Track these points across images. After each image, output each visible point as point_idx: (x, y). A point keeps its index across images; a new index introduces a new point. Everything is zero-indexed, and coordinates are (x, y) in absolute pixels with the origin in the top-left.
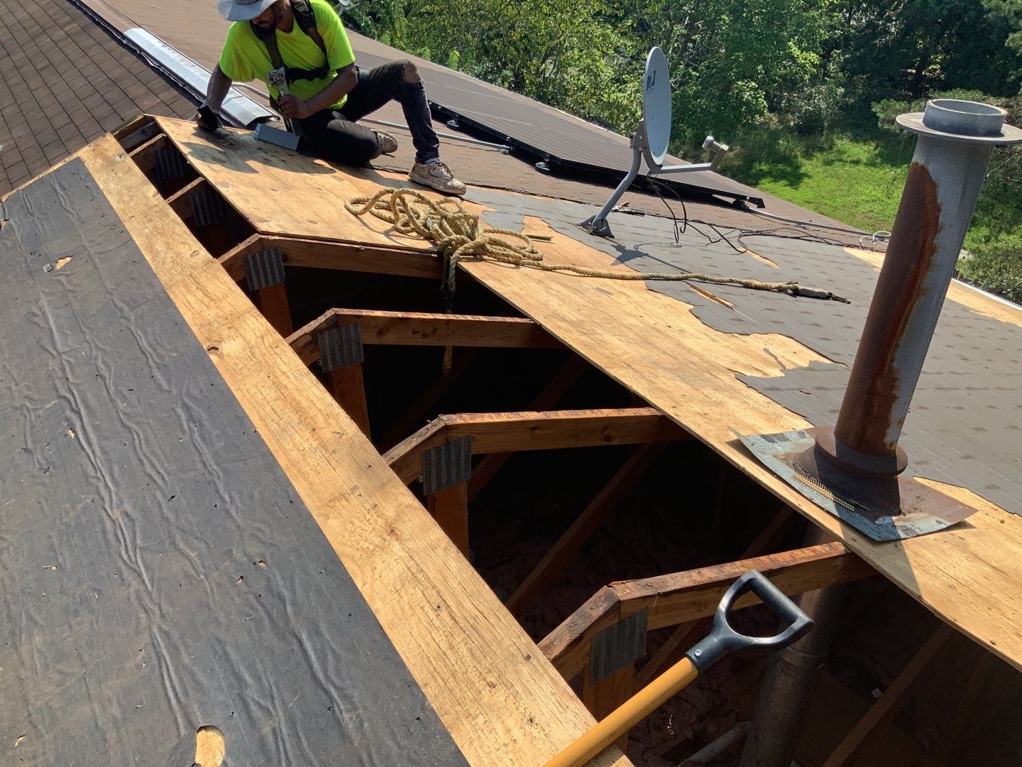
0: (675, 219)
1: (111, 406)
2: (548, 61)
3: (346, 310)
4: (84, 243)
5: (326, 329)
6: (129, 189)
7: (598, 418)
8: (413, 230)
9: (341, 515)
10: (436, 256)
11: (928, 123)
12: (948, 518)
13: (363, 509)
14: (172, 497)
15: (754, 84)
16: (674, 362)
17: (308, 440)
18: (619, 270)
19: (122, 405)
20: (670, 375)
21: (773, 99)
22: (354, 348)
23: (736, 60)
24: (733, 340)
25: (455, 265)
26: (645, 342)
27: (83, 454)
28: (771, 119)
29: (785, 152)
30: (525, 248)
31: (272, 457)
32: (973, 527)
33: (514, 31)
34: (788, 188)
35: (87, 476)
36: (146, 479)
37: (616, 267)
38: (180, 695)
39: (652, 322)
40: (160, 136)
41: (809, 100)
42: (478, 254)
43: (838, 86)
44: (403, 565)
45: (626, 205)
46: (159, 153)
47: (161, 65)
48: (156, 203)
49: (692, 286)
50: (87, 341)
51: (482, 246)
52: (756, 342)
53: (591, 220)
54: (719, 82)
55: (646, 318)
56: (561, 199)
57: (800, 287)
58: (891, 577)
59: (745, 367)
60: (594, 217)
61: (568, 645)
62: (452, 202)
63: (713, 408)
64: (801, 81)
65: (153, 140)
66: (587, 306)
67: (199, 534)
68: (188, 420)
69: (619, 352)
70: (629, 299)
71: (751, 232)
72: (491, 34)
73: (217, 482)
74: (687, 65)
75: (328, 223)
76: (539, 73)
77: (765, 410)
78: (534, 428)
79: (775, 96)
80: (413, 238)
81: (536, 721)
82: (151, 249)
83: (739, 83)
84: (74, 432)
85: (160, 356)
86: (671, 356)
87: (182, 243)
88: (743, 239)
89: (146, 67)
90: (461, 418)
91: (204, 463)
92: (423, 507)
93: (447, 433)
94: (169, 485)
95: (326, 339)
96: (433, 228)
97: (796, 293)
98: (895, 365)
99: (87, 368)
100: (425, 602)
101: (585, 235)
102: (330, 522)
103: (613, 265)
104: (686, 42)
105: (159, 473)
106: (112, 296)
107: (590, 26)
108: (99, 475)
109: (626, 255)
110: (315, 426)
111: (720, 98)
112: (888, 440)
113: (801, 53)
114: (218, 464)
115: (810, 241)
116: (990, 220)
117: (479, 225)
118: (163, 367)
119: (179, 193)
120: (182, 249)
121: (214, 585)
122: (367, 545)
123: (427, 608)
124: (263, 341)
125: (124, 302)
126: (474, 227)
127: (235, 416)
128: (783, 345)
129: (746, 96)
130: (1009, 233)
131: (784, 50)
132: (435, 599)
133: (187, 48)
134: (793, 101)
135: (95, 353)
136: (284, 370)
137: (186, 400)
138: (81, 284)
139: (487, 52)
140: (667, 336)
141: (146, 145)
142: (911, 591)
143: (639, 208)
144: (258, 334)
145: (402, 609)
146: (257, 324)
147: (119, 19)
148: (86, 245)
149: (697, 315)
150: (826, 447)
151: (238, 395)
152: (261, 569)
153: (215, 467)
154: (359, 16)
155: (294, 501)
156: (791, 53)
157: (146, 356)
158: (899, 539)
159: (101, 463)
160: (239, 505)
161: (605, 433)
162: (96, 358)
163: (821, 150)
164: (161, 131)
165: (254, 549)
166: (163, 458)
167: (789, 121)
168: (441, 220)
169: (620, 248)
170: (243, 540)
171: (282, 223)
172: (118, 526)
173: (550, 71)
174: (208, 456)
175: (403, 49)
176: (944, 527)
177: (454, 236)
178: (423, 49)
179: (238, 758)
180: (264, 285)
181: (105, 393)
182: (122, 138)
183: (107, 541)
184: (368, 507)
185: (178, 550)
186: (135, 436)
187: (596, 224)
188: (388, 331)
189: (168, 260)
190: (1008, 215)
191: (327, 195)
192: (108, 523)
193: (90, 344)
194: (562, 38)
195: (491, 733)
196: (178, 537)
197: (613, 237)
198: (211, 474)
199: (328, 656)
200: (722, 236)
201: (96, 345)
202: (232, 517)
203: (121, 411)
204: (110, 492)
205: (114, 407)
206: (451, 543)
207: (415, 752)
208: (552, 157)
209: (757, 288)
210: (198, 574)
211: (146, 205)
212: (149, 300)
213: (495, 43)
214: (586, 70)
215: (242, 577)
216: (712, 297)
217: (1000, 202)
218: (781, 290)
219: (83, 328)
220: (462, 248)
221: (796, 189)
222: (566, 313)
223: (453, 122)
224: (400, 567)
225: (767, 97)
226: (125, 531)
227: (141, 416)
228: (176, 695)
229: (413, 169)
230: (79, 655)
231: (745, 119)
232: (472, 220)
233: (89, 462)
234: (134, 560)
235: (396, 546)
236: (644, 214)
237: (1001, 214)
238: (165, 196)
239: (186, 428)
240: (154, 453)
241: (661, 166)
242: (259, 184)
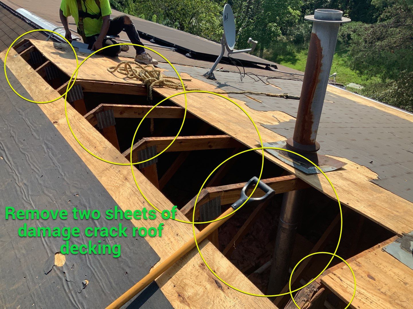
0: (240, 73)
1: (16, 146)
2: (193, 19)
3: (107, 104)
4: (3, 89)
5: (99, 112)
6: (20, 67)
7: (206, 138)
8: (134, 77)
9: (107, 175)
10: (144, 86)
11: (315, 18)
12: (336, 167)
13: (115, 172)
14: (42, 176)
15: (275, 24)
16: (237, 120)
17: (93, 151)
18: (218, 91)
19: (21, 146)
20: (235, 124)
21: (284, 30)
22: (111, 119)
23: (268, 15)
24: (261, 113)
25: (151, 89)
26: (226, 114)
27: (7, 165)
28: (283, 38)
29: (289, 51)
30: (180, 83)
31: (80, 158)
32: (346, 170)
33: (178, 7)
34: (291, 65)
35: (8, 172)
36: (32, 171)
37: (217, 90)
38: (48, 243)
39: (229, 108)
40: (32, 47)
41: (298, 30)
42: (161, 85)
43: (309, 24)
44: (131, 190)
45: (222, 68)
46: (31, 53)
47: (32, 22)
48: (31, 71)
49: (246, 96)
50: (6, 124)
51: (162, 82)
52: (270, 114)
53: (207, 73)
54: (262, 24)
55: (227, 106)
56: (196, 66)
57: (289, 95)
58: (312, 185)
59: (264, 121)
60: (208, 72)
61: (190, 209)
62: (150, 66)
63: (250, 134)
64: (295, 23)
65: (29, 48)
66: (204, 103)
67: (53, 188)
68: (47, 149)
69: (215, 117)
70: (221, 100)
71: (272, 77)
72: (169, 8)
73: (59, 169)
74: (249, 18)
75: (100, 75)
76: (190, 23)
77: (270, 135)
78: (181, 142)
79: (285, 29)
80: (135, 80)
81: (179, 235)
82: (30, 89)
83: (270, 24)
84: (3, 157)
85: (35, 127)
86: (236, 118)
87: (42, 85)
88: (268, 80)
89: (26, 23)
90: (152, 139)
91: (54, 163)
92: (137, 169)
93: (146, 144)
94: (40, 172)
95: (100, 115)
96: (142, 75)
97: (287, 97)
98: (311, 110)
99: (7, 134)
100: (139, 201)
101: (205, 79)
102: (103, 178)
103: (215, 89)
104: (248, 9)
105: (37, 168)
106: (15, 107)
107: (209, 4)
108: (13, 171)
109: (220, 86)
110: (96, 146)
111: (263, 30)
112: (311, 139)
113: (293, 11)
114: (59, 163)
115: (295, 80)
116: (367, 72)
117: (161, 74)
118: (37, 131)
119: (40, 67)
120: (42, 87)
121: (59, 204)
122: (117, 184)
123: (140, 203)
124: (75, 118)
125: (20, 108)
126: (159, 75)
127: (65, 145)
128: (280, 114)
129: (273, 29)
130: (375, 76)
131: (286, 10)
132: (143, 200)
133: (43, 15)
134: (292, 31)
135: (9, 128)
136: (83, 127)
137: (46, 141)
138: (3, 104)
139: (168, 16)
140: (235, 112)
141: (26, 50)
142: (319, 189)
143: (227, 70)
144: (73, 115)
145: (130, 204)
146: (72, 112)
147: (14, 5)
148: (4, 89)
149: (247, 105)
150: (290, 144)
151: (66, 138)
152: (77, 197)
153: (58, 164)
154: (114, 3)
155: (89, 172)
156: (289, 11)
157: (30, 128)
158: (317, 173)
159: (14, 167)
160: (68, 176)
161: (209, 144)
162: (10, 130)
163: (304, 49)
164: (32, 44)
165: (74, 191)
166: (38, 163)
167: (290, 39)
168: (145, 72)
169: (218, 83)
170: (70, 188)
171: (81, 75)
172: (21, 188)
173: (194, 22)
174: (55, 161)
175: (134, 16)
176: (334, 169)
177: (150, 78)
178: (141, 15)
179: (71, 261)
180: (75, 100)
181: (14, 142)
182: (17, 48)
183: (18, 195)
184: (117, 171)
185: (45, 194)
186: (27, 156)
187: (209, 74)
188: (124, 112)
189: (37, 92)
190: (375, 69)
191: (100, 66)
192: (18, 188)
193: (7, 125)
194: (198, 9)
195: (163, 240)
196: (45, 189)
197: (216, 80)
198: (57, 166)
199: (103, 223)
200: (260, 79)
201: (9, 125)
202: (65, 180)
203: (21, 148)
204: (18, 177)
205: (18, 147)
206: (148, 180)
207: (136, 250)
208: (192, 51)
209: (272, 96)
210: (53, 201)
211: (27, 73)
212: (30, 107)
213: (171, 12)
214: (209, 21)
215: (70, 201)
216: (254, 99)
217: (371, 64)
218: (281, 96)
219: (4, 120)
220: (154, 83)
221: (295, 65)
222: (195, 105)
223: (152, 40)
224: (129, 191)
225: (281, 29)
226: (24, 190)
227: (29, 149)
228: (46, 243)
229: (136, 57)
230: (9, 235)
231: (273, 38)
232: (158, 72)
233: (9, 167)
234: (28, 199)
235: (128, 184)
236: (229, 72)
237: (372, 69)
238: (35, 69)
239: (46, 151)
240: (34, 161)
241: (233, 51)
242: (72, 63)
